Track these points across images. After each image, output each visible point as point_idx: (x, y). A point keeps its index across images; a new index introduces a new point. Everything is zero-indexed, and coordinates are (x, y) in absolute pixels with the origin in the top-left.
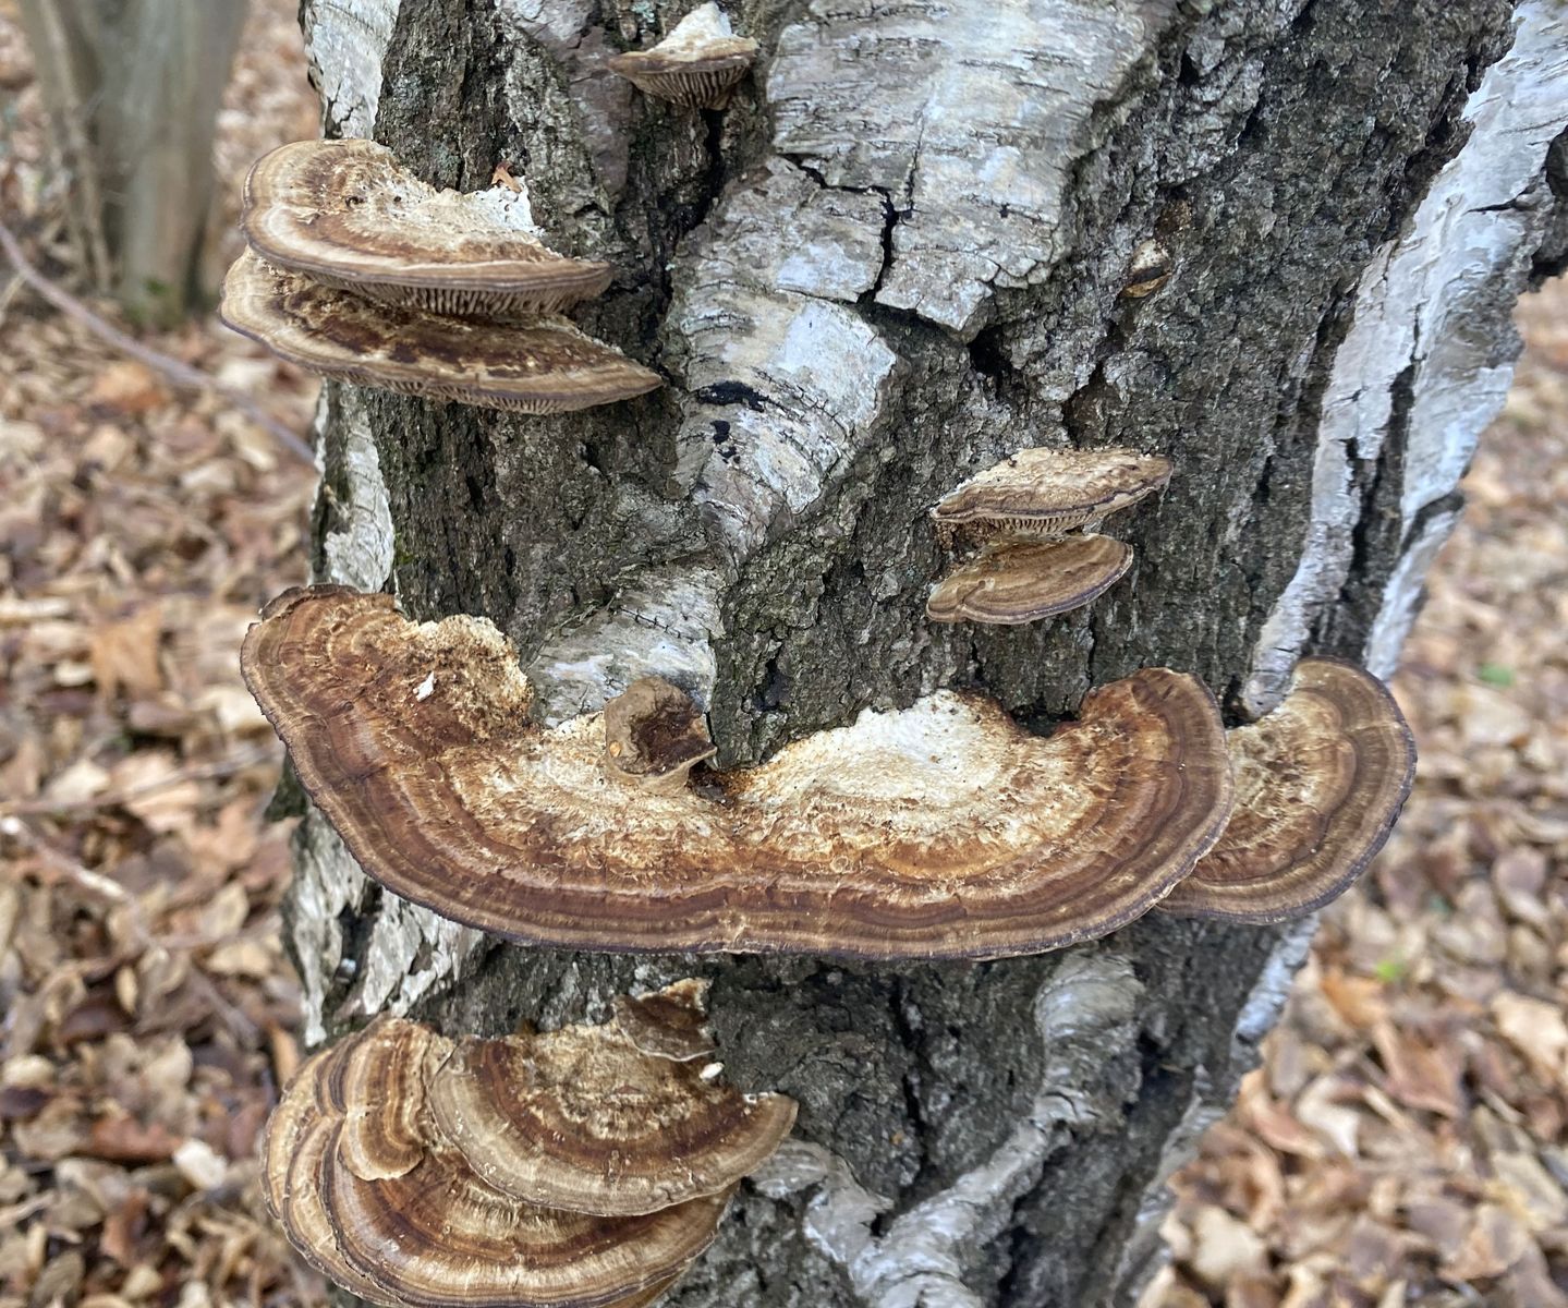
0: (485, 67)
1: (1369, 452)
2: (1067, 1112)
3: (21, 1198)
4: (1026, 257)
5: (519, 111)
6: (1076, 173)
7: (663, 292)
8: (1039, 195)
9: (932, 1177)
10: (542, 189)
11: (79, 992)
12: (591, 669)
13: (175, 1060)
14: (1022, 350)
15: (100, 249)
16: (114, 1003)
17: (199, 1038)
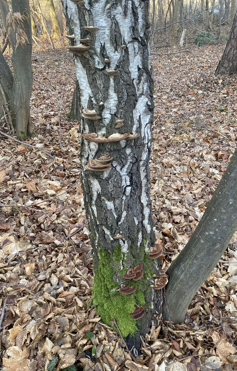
0: (92, 105)
1: (138, 120)
2: (130, 161)
3: (35, 248)
4: (116, 111)
5: (94, 107)
6: (117, 107)
7: (101, 114)
8: (115, 108)
9: (124, 166)
10: (95, 110)
11: (36, 227)
12: (100, 133)
13: (51, 233)
14: (117, 115)
15: (12, 127)
16: (41, 228)
17: (54, 231)
